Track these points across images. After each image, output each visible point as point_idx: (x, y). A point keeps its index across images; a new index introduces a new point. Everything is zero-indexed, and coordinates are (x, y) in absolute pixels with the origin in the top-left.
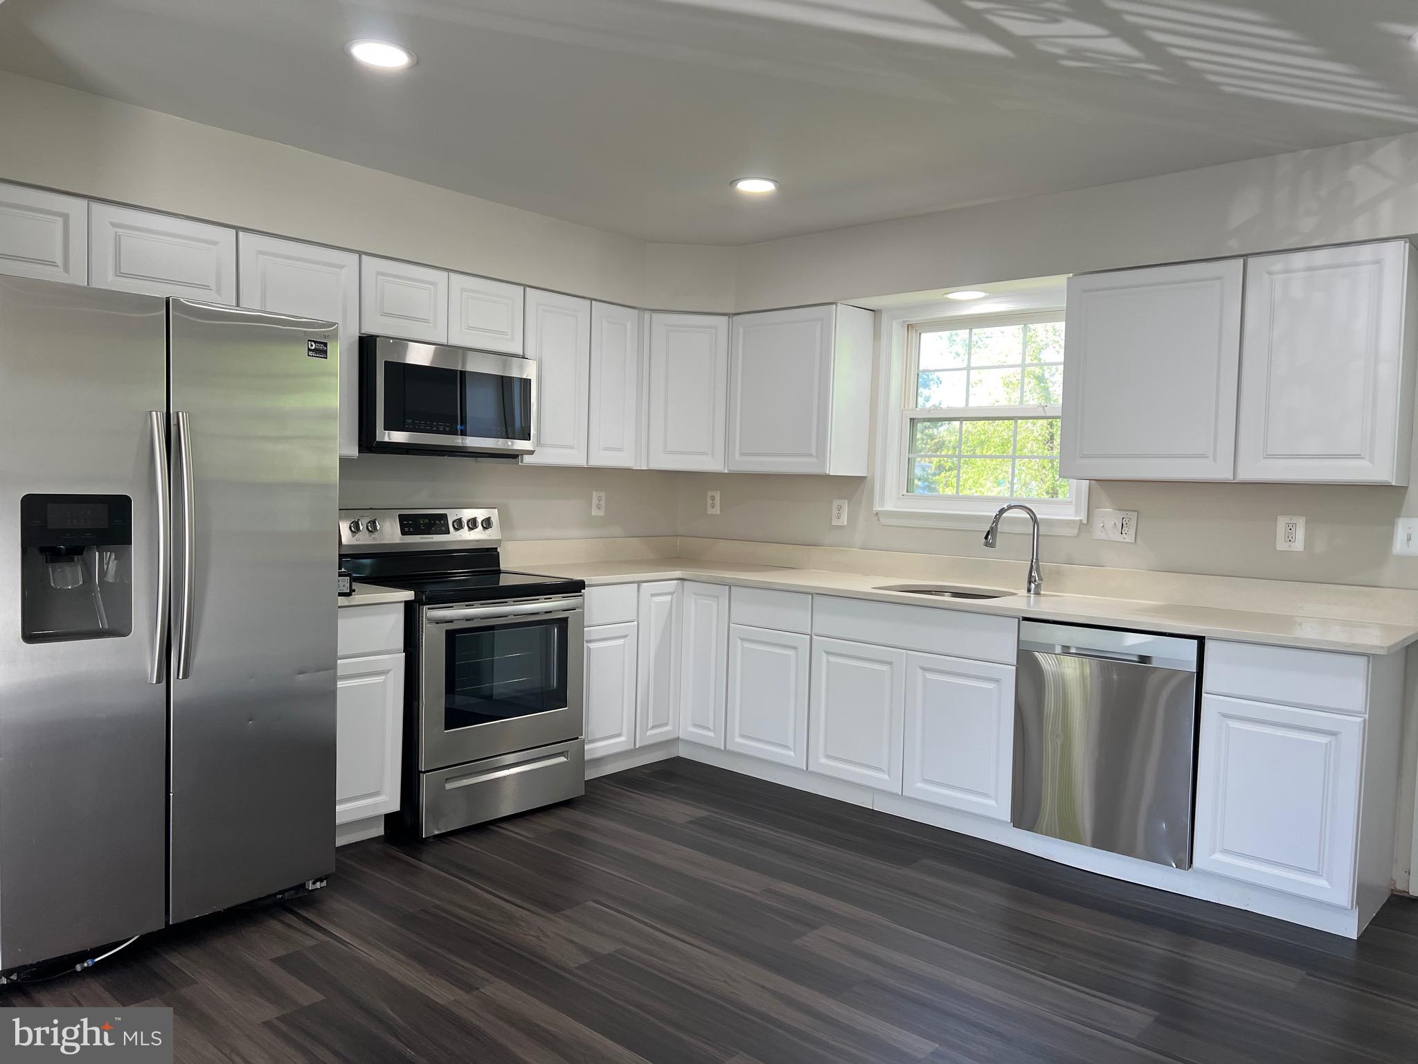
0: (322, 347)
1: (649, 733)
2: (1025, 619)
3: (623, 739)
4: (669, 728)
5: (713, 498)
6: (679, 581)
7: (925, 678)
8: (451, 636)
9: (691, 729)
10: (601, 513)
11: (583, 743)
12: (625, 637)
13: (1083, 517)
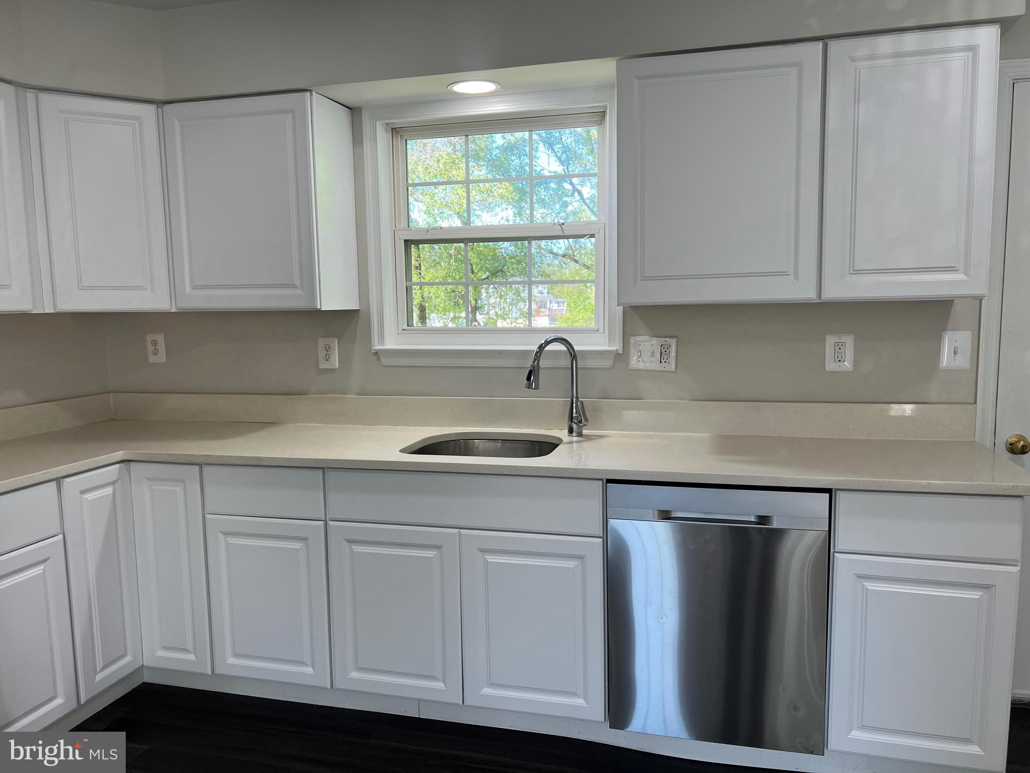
1: (99, 677)
2: (612, 481)
3: (57, 703)
4: (128, 659)
5: (155, 343)
6: (122, 465)
7: (486, 562)
9: (161, 653)
12: (46, 560)
13: (617, 347)
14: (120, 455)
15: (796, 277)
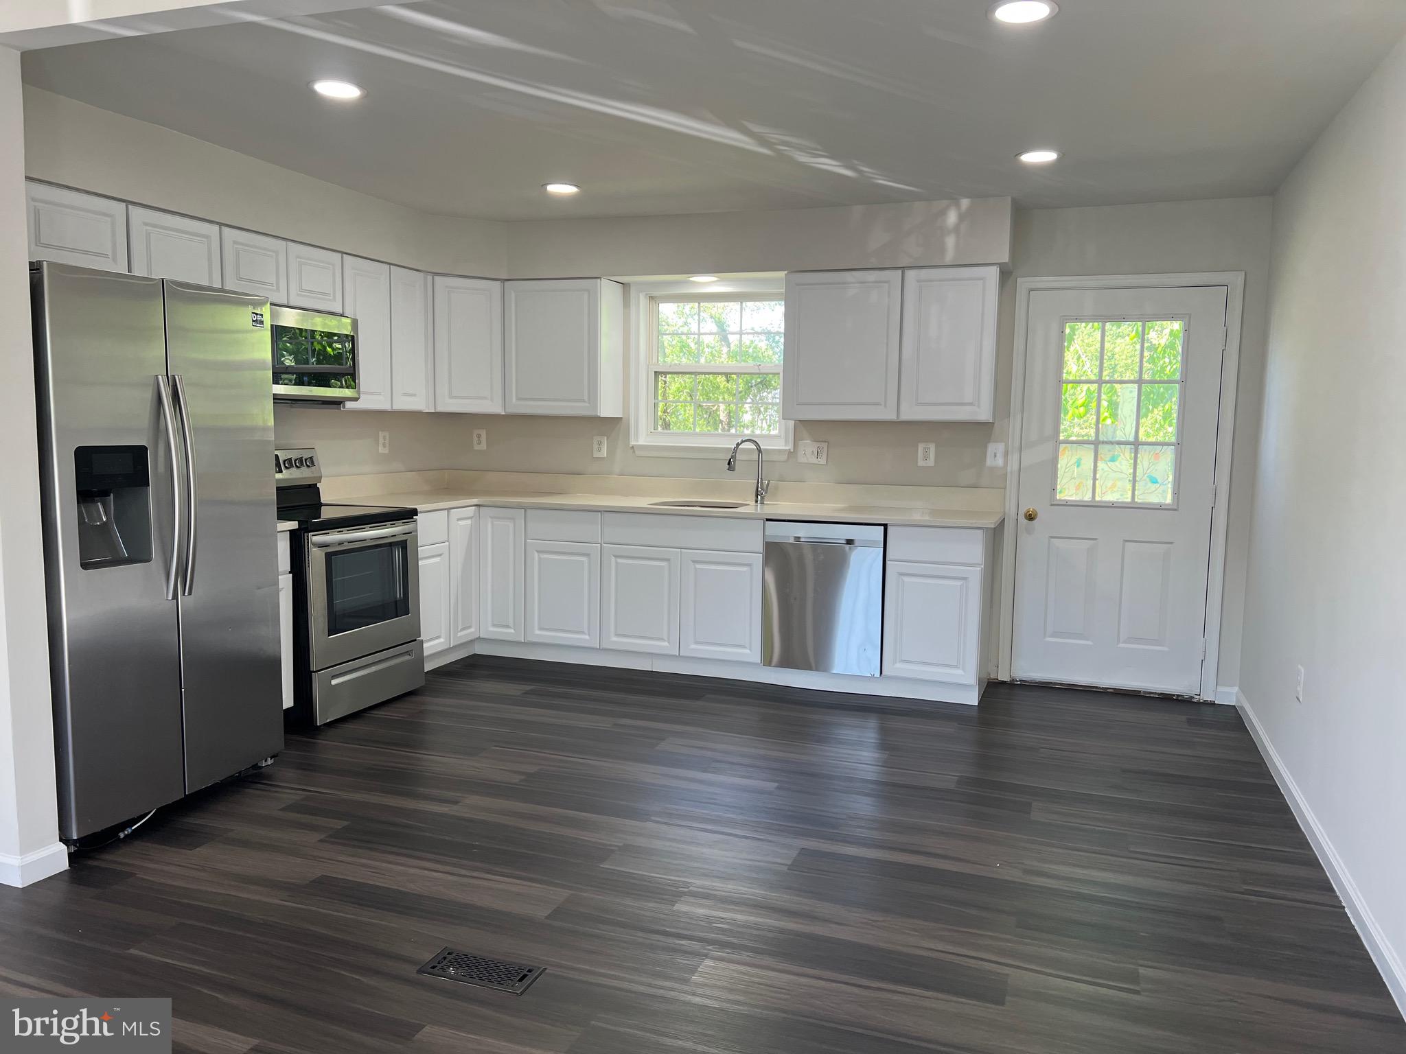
0: (259, 318)
1: (459, 634)
2: (768, 520)
3: (442, 640)
4: (472, 630)
5: (479, 436)
6: (476, 507)
7: (695, 568)
8: (329, 556)
9: (491, 629)
10: (386, 451)
11: (422, 642)
12: (440, 555)
13: (790, 447)
14: (475, 501)
15: (885, 406)
